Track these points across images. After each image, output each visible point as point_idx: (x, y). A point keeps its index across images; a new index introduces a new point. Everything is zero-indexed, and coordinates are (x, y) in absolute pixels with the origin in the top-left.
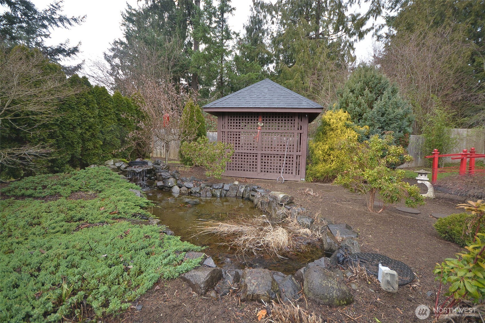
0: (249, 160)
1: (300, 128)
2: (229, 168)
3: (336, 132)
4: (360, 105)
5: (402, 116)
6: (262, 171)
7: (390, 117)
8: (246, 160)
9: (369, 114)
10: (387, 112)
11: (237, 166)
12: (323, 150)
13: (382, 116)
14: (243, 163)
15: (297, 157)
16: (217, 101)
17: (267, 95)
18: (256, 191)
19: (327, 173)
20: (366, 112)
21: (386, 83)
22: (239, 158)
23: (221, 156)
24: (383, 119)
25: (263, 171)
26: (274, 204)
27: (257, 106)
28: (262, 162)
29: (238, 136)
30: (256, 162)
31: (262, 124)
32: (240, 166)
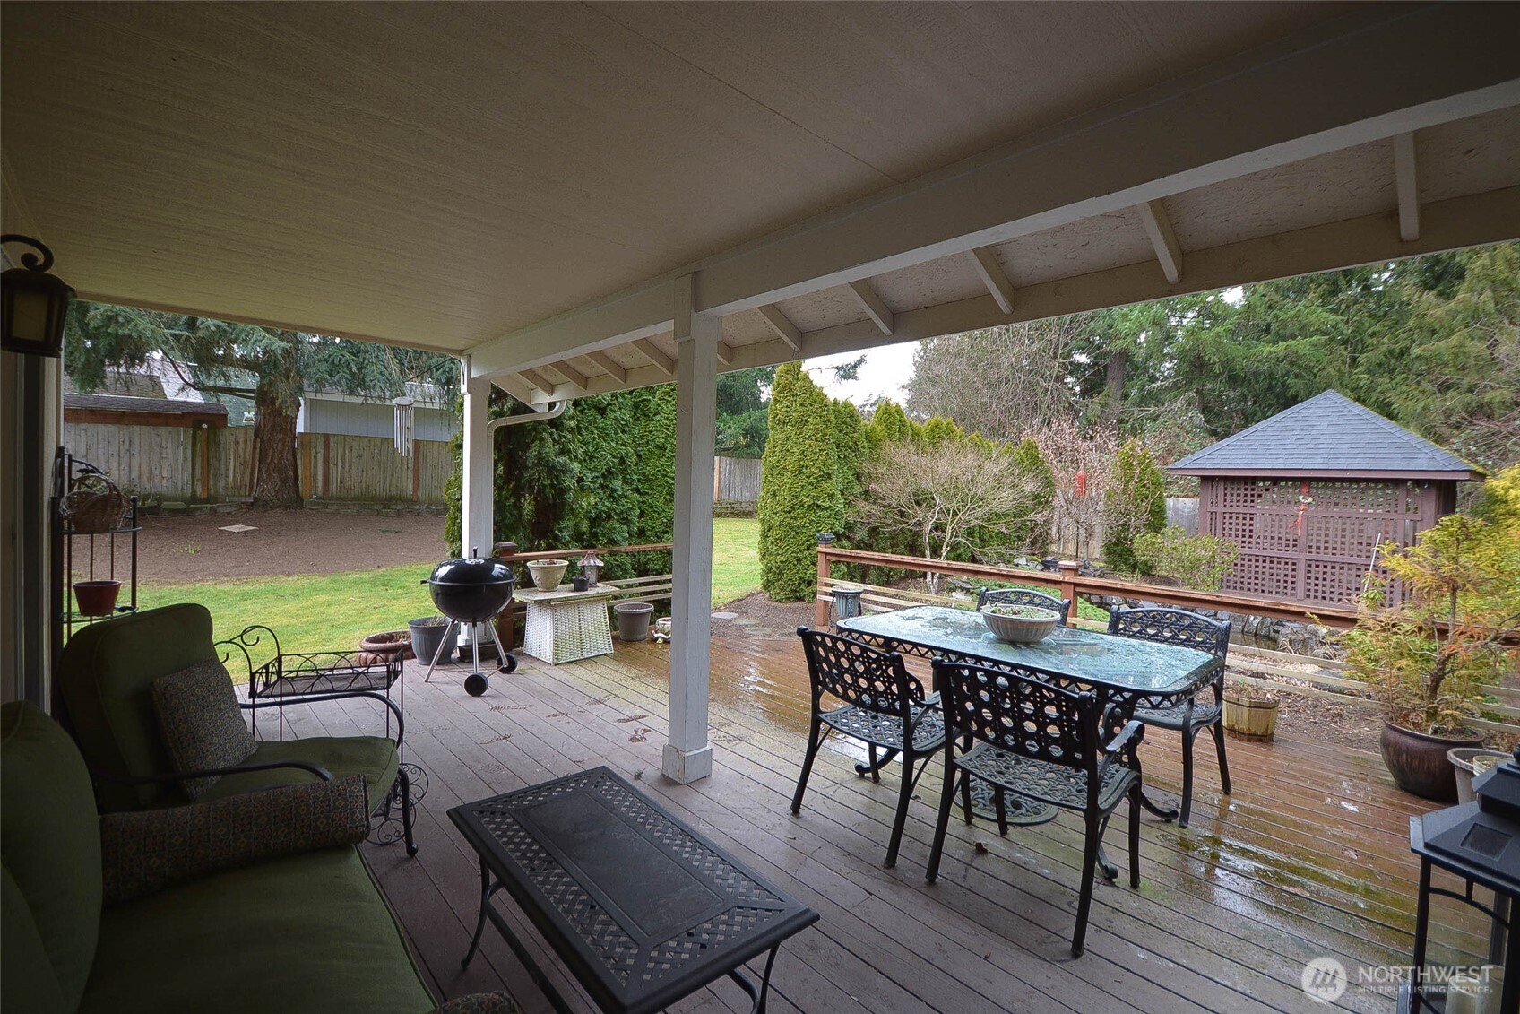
0: (1275, 571)
1: (1412, 510)
2: (1225, 584)
6: (1308, 596)
8: (1267, 570)
11: (1246, 580)
14: (1260, 576)
16: (1198, 454)
17: (1324, 437)
18: (1284, 626)
22: (1250, 566)
23: (1210, 563)
25: (1312, 597)
26: (1312, 642)
27: (1295, 466)
28: (1309, 578)
29: (1248, 522)
30: (1293, 577)
31: (1310, 500)
32: (1253, 581)
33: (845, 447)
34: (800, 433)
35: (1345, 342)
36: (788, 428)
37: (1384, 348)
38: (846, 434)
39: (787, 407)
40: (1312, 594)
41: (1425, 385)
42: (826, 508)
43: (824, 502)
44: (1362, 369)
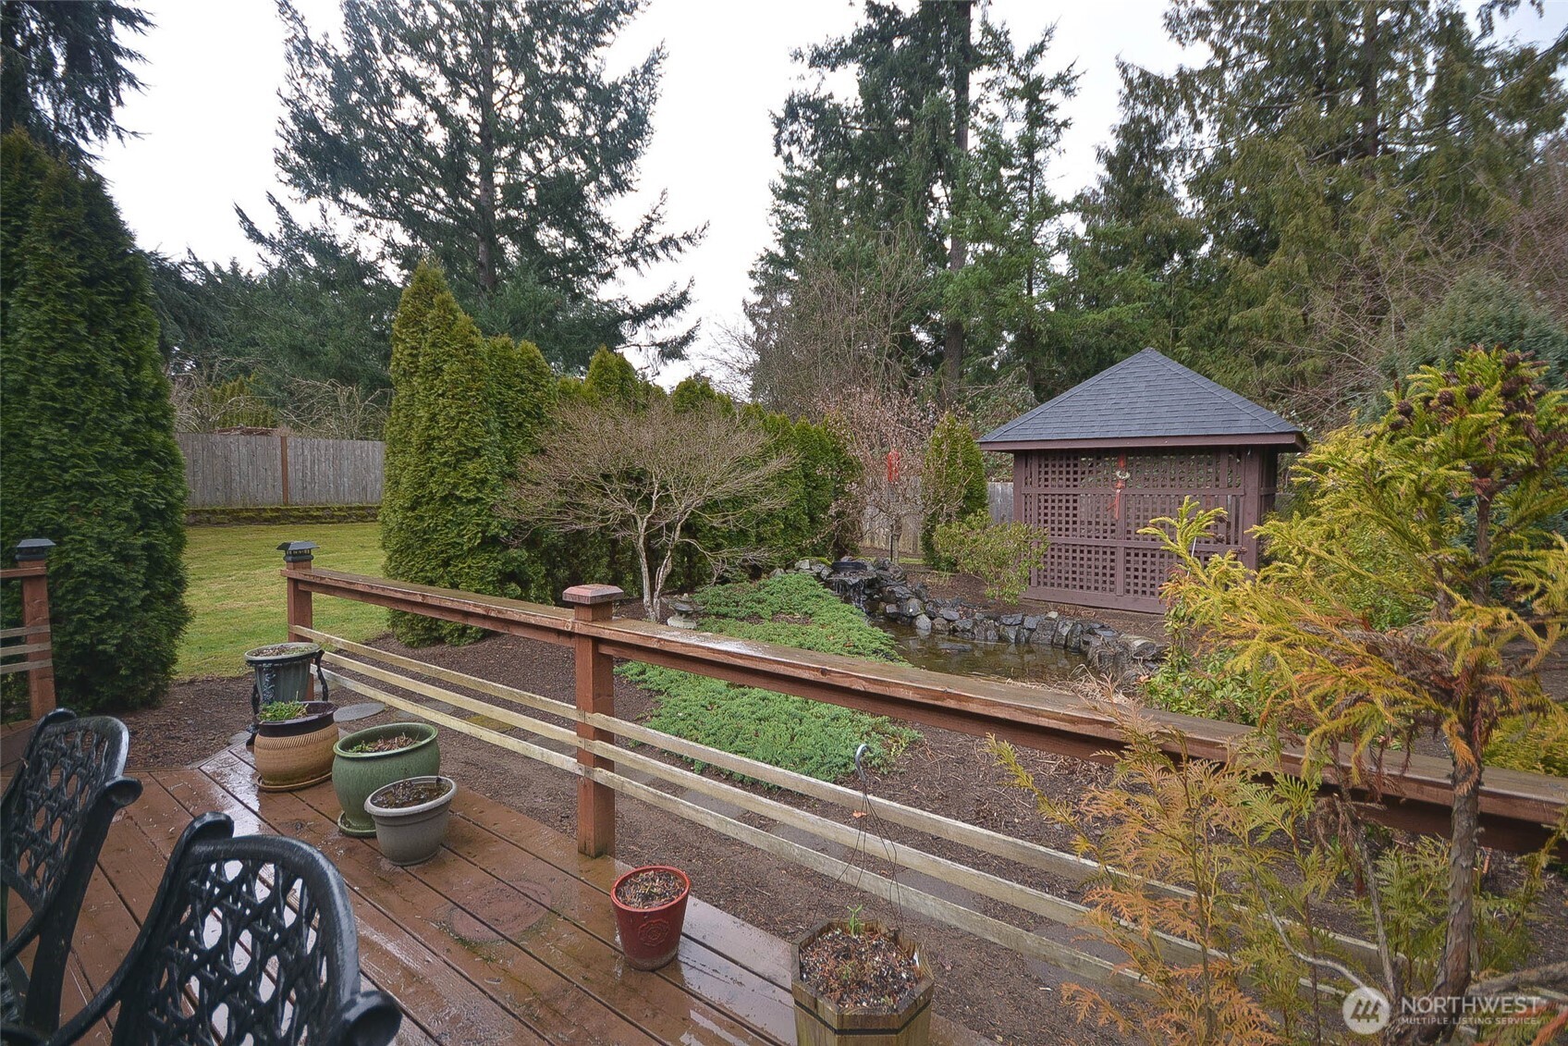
0: (1092, 563)
6: (1128, 591)
8: (1085, 562)
11: (1063, 575)
14: (1078, 569)
16: (1012, 423)
17: (1141, 400)
18: (1095, 635)
22: (1067, 558)
25: (1132, 592)
26: (1123, 659)
27: (1110, 435)
28: (1128, 569)
29: (1071, 504)
30: (1112, 568)
31: (1128, 475)
32: (1070, 575)
33: (517, 410)
34: (431, 388)
35: (1168, 316)
36: (416, 381)
37: (1204, 320)
38: (521, 391)
39: (412, 348)
40: (1132, 588)
41: (1243, 356)
42: (470, 502)
43: (466, 491)
44: (1184, 341)
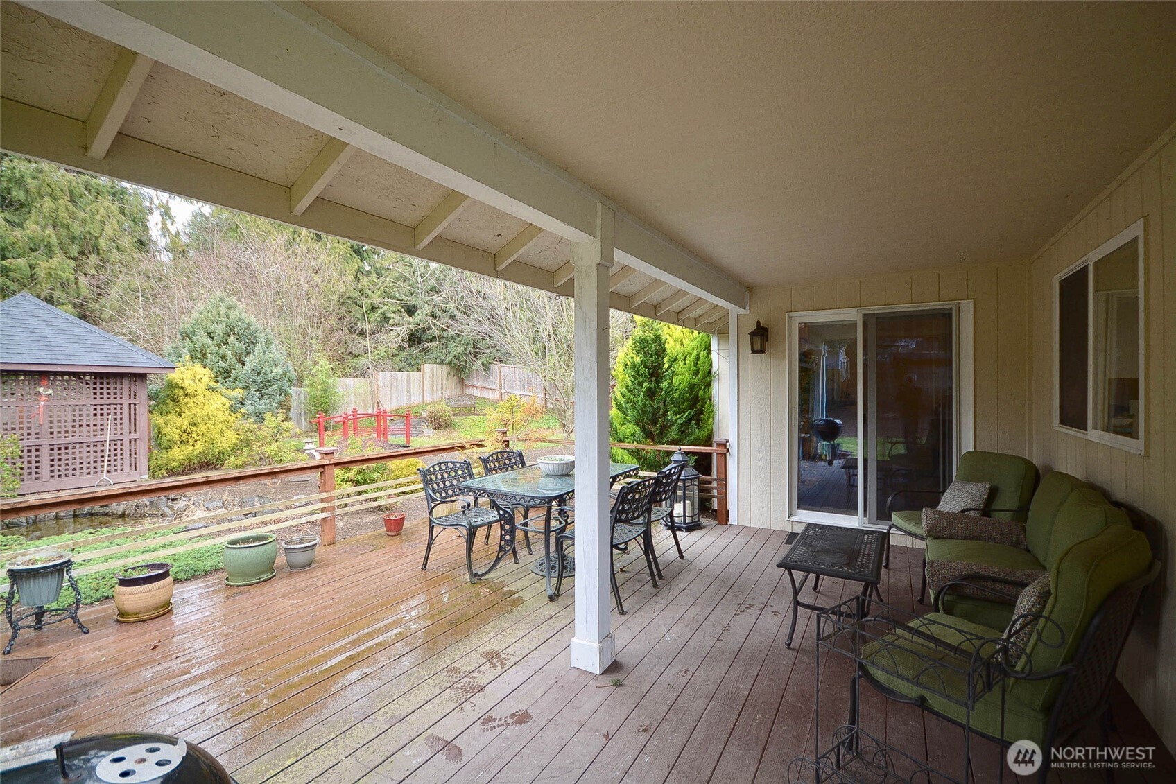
1: (132, 396)
3: (195, 399)
4: (224, 357)
5: (281, 375)
6: (52, 477)
7: (268, 377)
9: (241, 372)
10: (264, 371)
12: (179, 428)
13: (258, 375)
15: (130, 442)
19: (190, 460)
20: (235, 370)
21: (257, 330)
24: (258, 379)
25: (56, 477)
28: (52, 460)
30: (37, 461)
31: (50, 391)
40: (56, 474)
